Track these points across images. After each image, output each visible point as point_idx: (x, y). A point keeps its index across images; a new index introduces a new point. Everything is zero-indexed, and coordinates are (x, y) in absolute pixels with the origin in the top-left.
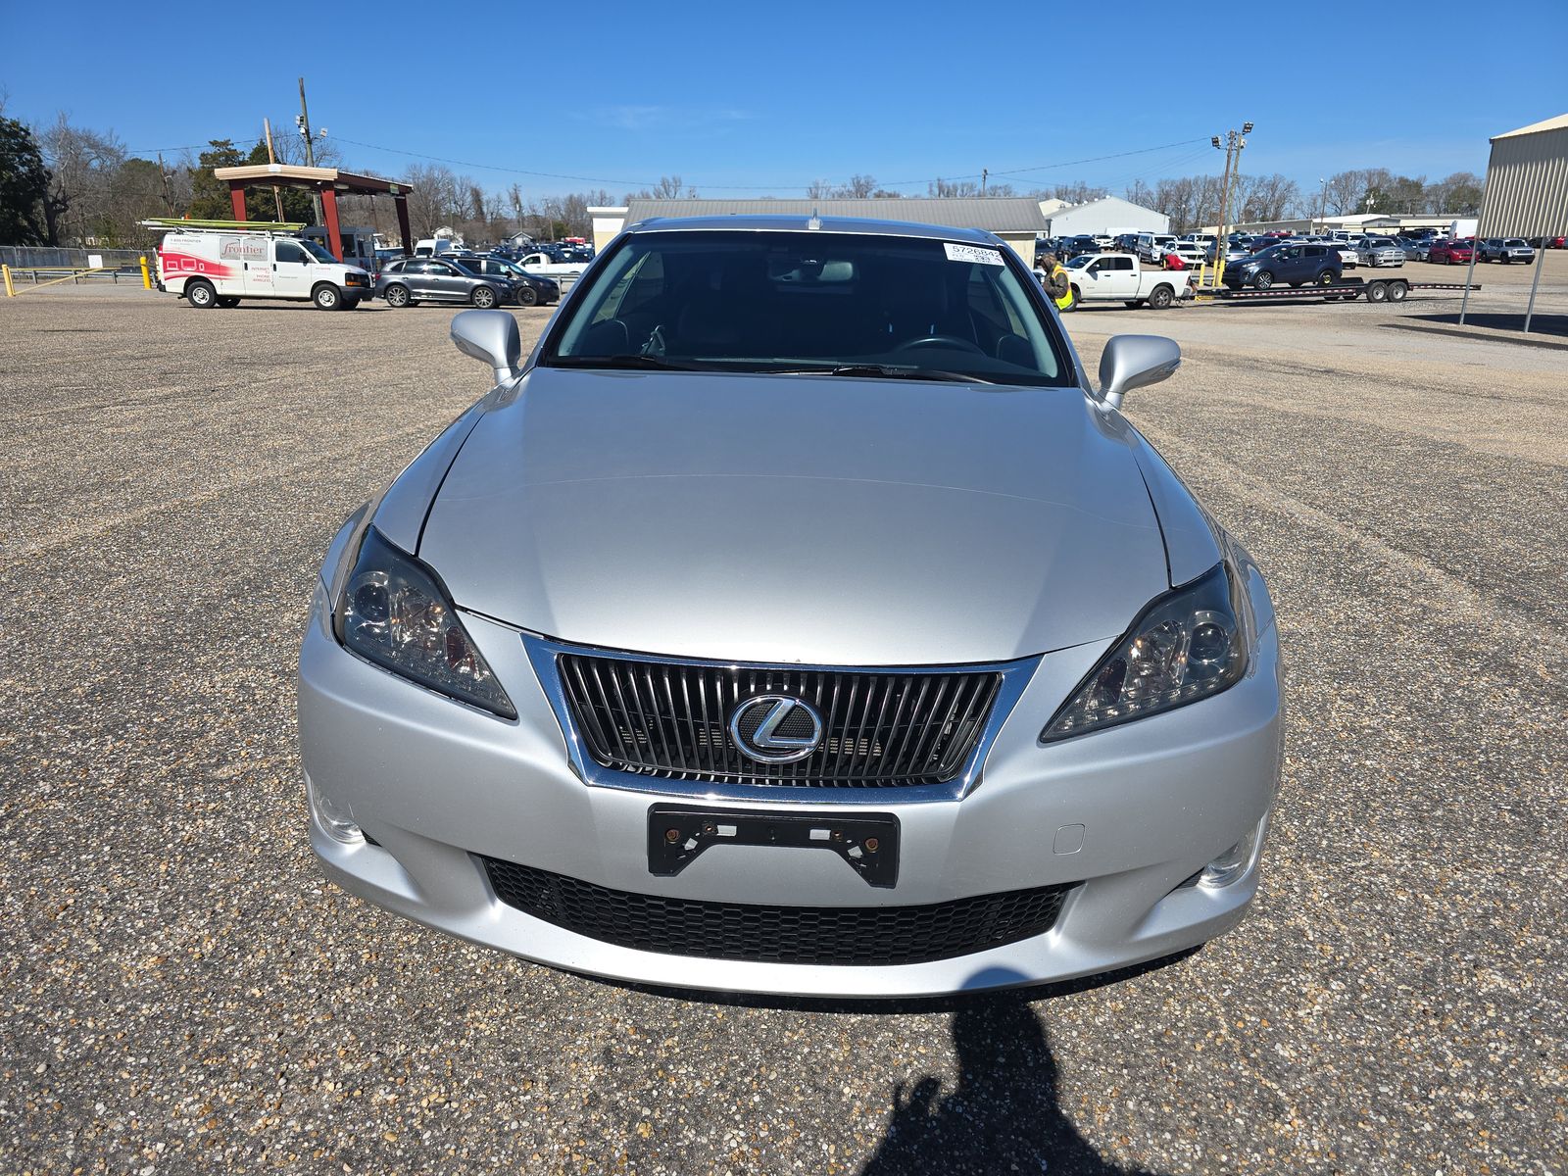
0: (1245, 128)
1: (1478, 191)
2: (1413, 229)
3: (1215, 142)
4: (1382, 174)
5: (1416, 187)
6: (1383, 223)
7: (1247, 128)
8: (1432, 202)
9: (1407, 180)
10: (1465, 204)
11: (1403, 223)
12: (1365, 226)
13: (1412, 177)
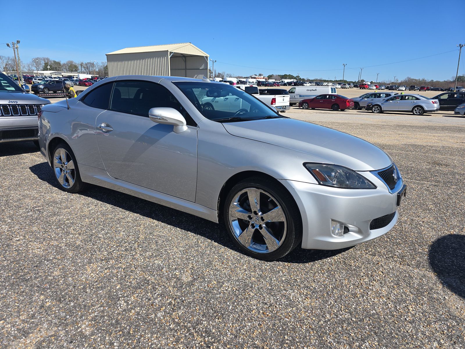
0: (17, 42)
1: (76, 66)
2: (67, 76)
3: (8, 45)
4: (48, 59)
5: (59, 63)
6: (57, 74)
7: (18, 42)
8: (65, 68)
9: (55, 61)
10: (74, 69)
11: (62, 74)
12: (51, 74)
13: (57, 61)
